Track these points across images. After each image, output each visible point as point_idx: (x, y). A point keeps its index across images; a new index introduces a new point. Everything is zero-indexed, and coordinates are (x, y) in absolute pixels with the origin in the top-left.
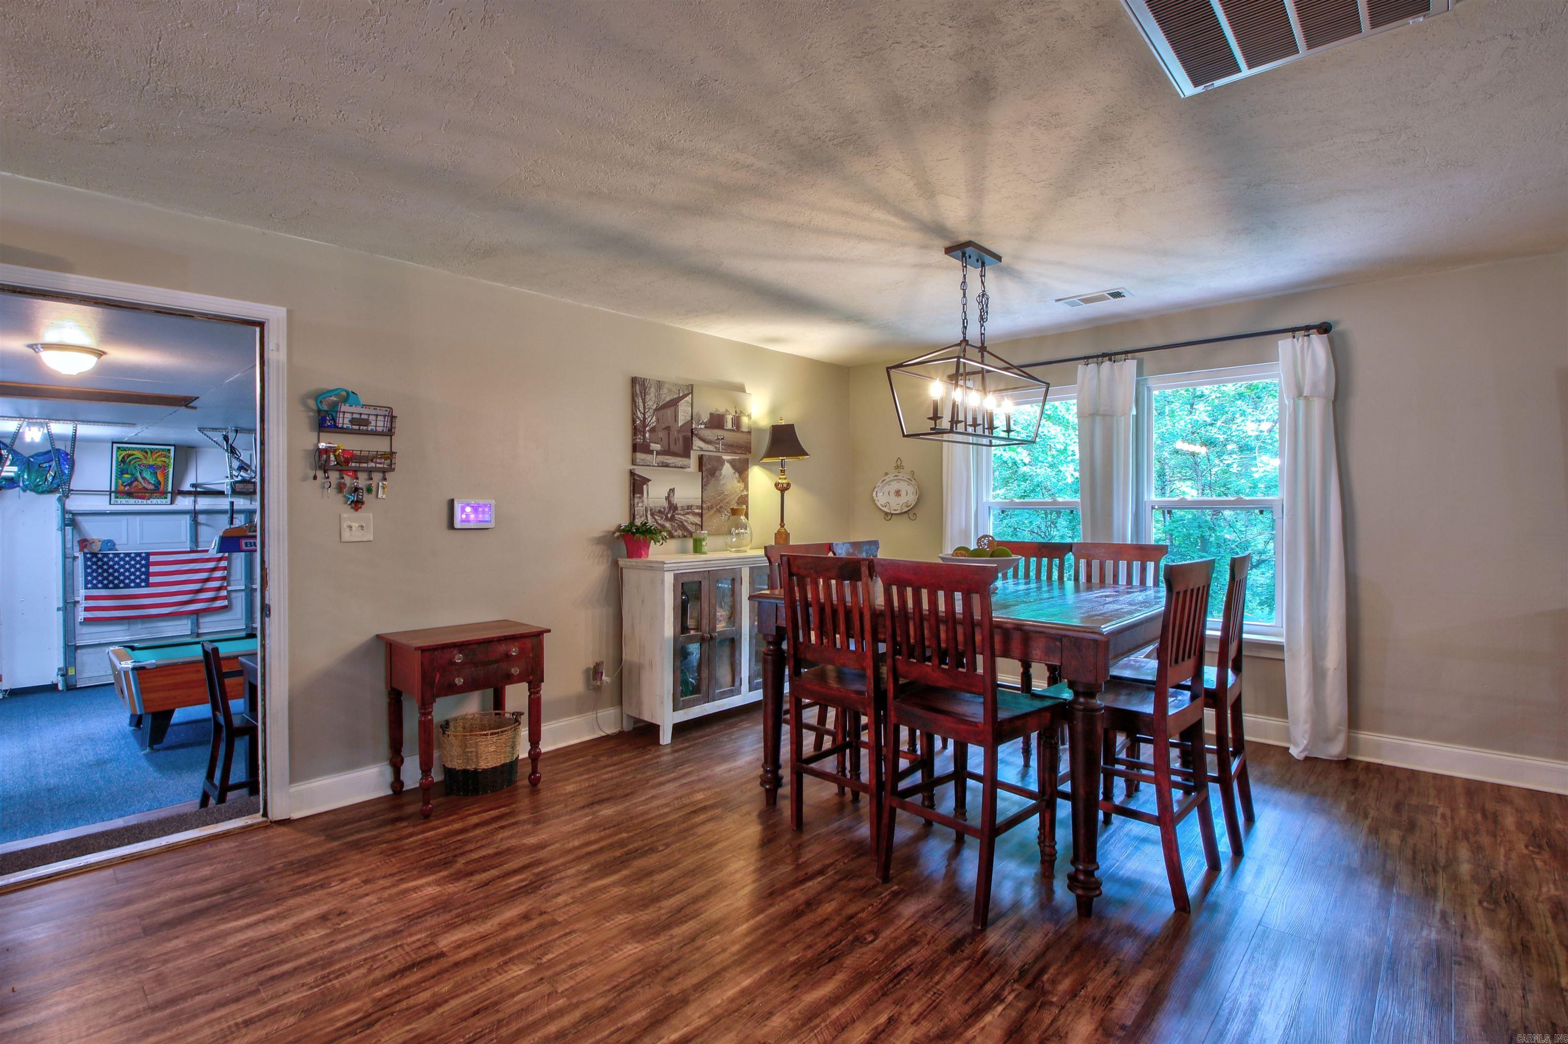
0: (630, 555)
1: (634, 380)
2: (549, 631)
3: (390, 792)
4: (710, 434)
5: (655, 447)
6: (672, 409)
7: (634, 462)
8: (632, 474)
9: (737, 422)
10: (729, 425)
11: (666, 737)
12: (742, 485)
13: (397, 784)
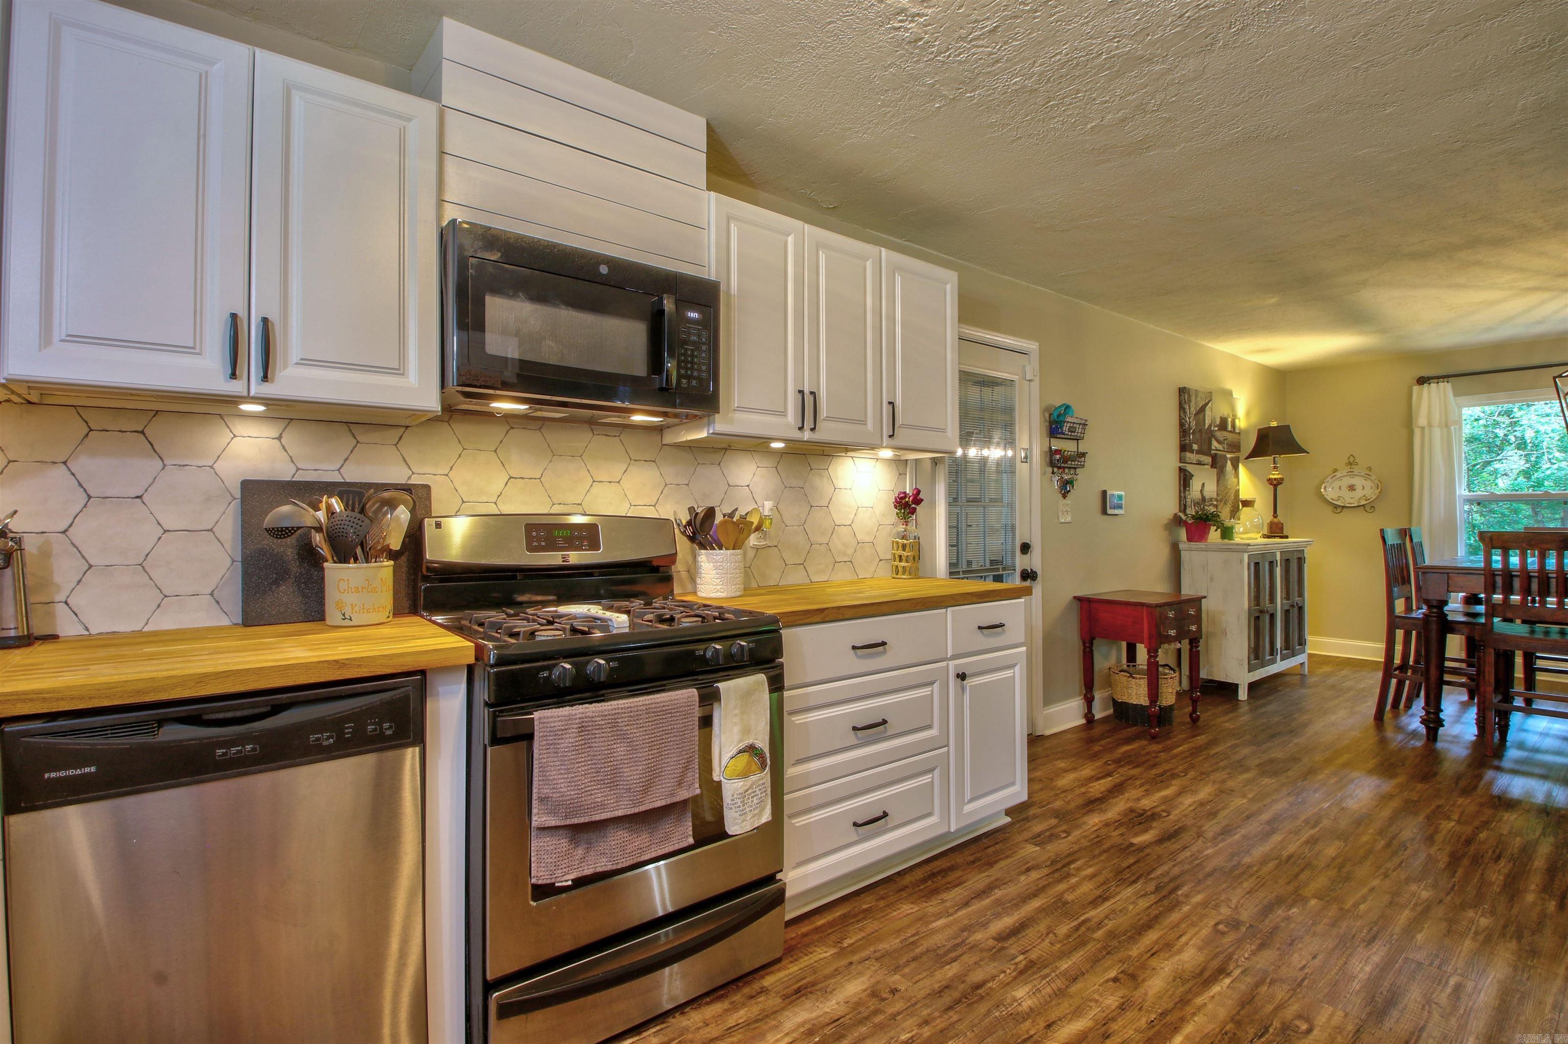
0: (1190, 539)
1: (1182, 391)
2: (1205, 597)
3: (1083, 721)
4: (1220, 435)
5: (1195, 447)
6: (1202, 414)
7: (1182, 460)
8: (1180, 469)
9: (1234, 426)
10: (1230, 428)
11: (1243, 695)
12: (1235, 480)
13: (1089, 717)
